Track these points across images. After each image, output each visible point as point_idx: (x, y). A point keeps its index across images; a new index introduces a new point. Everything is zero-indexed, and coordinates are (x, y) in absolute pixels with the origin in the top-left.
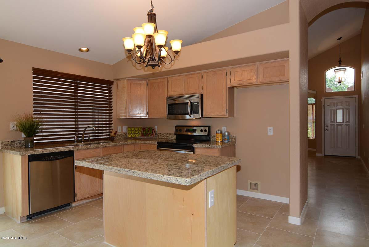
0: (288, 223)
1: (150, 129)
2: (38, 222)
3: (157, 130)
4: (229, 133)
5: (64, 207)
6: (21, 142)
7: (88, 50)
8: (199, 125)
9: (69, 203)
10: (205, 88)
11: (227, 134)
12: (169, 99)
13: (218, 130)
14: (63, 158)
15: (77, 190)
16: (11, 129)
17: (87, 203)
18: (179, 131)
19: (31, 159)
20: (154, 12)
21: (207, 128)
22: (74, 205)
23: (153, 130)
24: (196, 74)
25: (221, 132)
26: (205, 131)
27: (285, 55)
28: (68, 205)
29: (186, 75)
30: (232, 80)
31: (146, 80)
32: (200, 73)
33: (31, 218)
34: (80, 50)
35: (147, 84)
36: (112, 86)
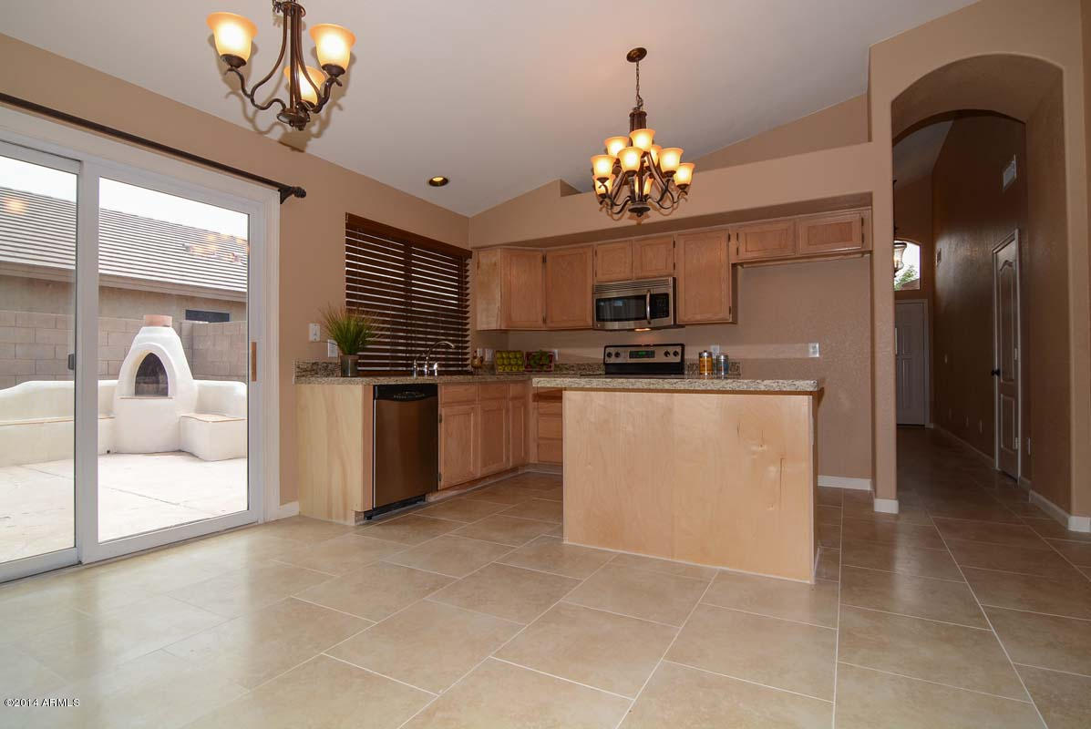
0: (873, 512)
1: (543, 354)
2: (396, 523)
3: (557, 358)
4: (726, 357)
5: (415, 502)
6: (327, 366)
7: (445, 182)
8: (655, 343)
9: (424, 495)
10: (680, 266)
11: (722, 357)
12: (598, 289)
13: (705, 351)
14: (423, 398)
15: (442, 469)
16: (312, 338)
17: (453, 497)
18: (613, 356)
19: (377, 395)
20: (644, 109)
21: (679, 349)
22: (432, 498)
23: (551, 357)
24: (662, 237)
25: (710, 355)
26: (676, 354)
27: (865, 200)
28: (422, 498)
29: (637, 241)
30: (742, 249)
31: (542, 251)
32: (670, 236)
33: (369, 518)
34: (432, 183)
35: (544, 260)
36: (469, 261)
